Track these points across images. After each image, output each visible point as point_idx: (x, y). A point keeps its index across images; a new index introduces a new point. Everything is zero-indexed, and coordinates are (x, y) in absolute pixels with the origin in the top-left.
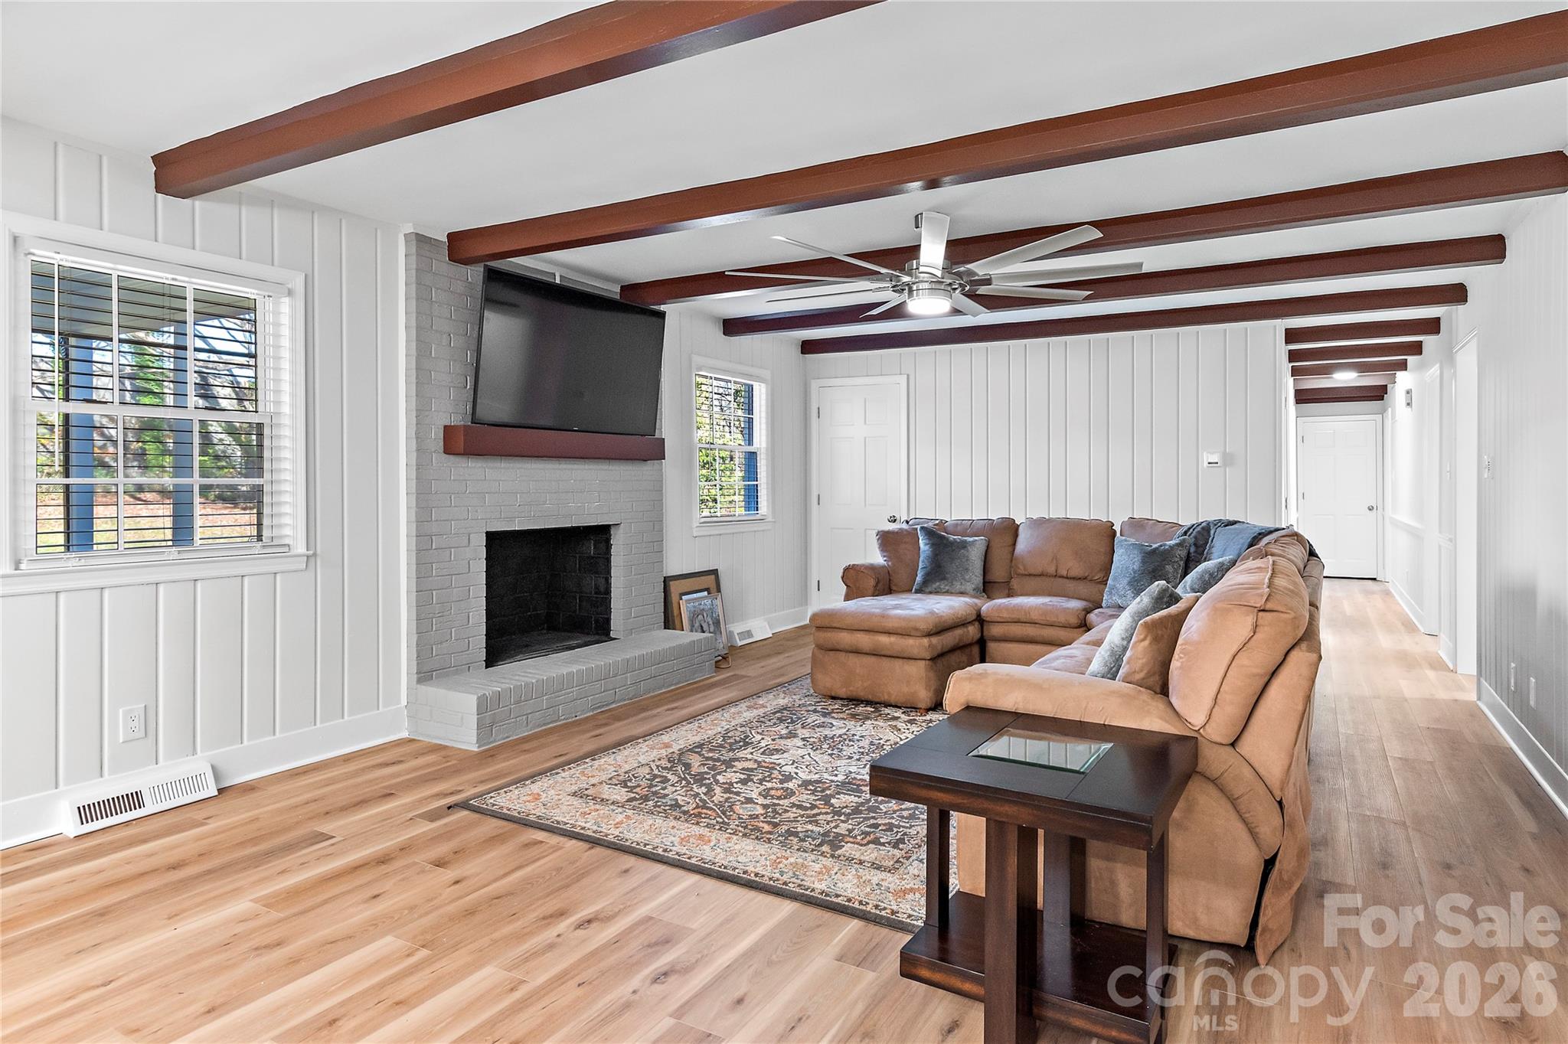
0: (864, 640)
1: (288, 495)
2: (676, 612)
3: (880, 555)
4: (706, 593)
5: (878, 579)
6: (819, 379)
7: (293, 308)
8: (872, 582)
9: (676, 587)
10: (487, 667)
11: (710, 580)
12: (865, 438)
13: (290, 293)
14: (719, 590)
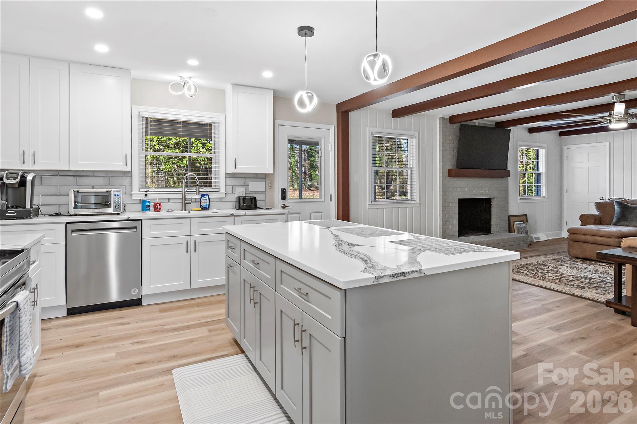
0: (590, 238)
1: (415, 188)
2: (512, 228)
3: (596, 211)
4: (522, 222)
5: (596, 220)
6: (567, 145)
7: (416, 141)
8: (593, 220)
9: (512, 219)
10: (459, 237)
11: (524, 218)
12: (589, 168)
13: (416, 138)
14: (527, 222)
